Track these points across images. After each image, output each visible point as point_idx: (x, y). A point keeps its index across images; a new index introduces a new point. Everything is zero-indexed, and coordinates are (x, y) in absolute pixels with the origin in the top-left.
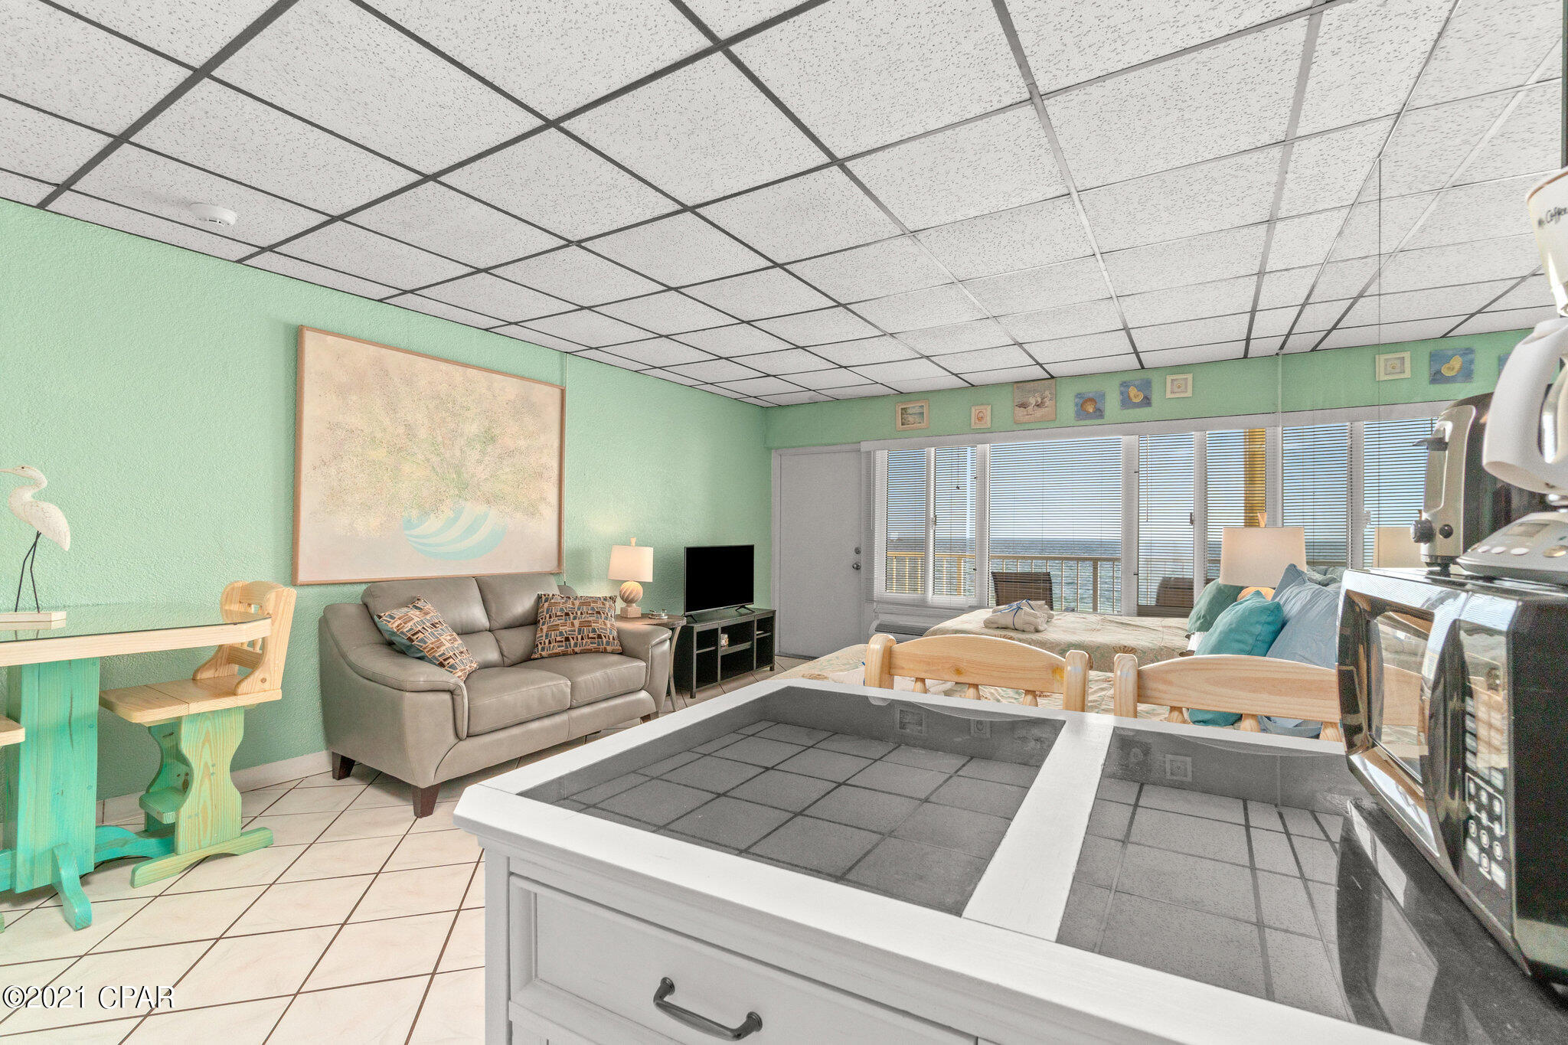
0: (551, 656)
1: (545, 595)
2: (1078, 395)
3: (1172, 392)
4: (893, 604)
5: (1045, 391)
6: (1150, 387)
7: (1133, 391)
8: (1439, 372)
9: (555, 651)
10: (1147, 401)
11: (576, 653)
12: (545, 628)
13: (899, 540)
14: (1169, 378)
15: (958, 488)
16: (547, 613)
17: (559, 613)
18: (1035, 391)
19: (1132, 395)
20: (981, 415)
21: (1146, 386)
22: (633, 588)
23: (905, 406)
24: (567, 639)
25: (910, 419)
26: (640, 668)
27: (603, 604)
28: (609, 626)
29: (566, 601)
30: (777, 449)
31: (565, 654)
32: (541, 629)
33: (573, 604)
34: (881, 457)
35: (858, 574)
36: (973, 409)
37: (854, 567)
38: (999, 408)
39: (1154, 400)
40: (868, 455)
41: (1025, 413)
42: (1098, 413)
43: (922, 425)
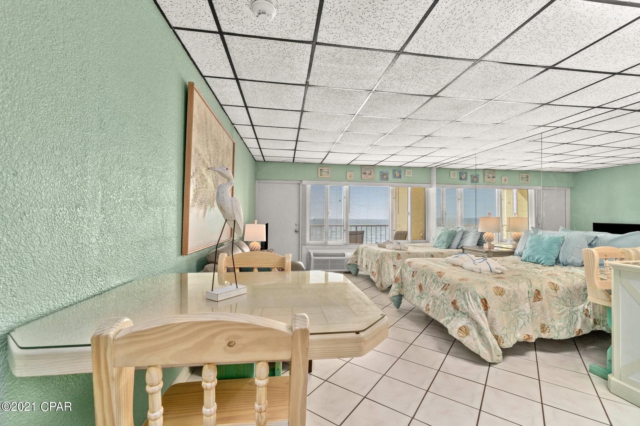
2: (381, 172)
3: (407, 175)
4: (313, 245)
5: (372, 170)
7: (397, 173)
8: (461, 177)
10: (400, 177)
13: (314, 220)
14: (406, 170)
18: (369, 169)
20: (350, 175)
21: (400, 172)
22: (256, 245)
23: (322, 169)
25: (324, 173)
30: (259, 180)
34: (309, 187)
35: (297, 234)
36: (348, 173)
37: (296, 231)
38: (357, 174)
39: (402, 176)
40: (305, 186)
41: (365, 176)
42: (387, 179)
43: (329, 176)
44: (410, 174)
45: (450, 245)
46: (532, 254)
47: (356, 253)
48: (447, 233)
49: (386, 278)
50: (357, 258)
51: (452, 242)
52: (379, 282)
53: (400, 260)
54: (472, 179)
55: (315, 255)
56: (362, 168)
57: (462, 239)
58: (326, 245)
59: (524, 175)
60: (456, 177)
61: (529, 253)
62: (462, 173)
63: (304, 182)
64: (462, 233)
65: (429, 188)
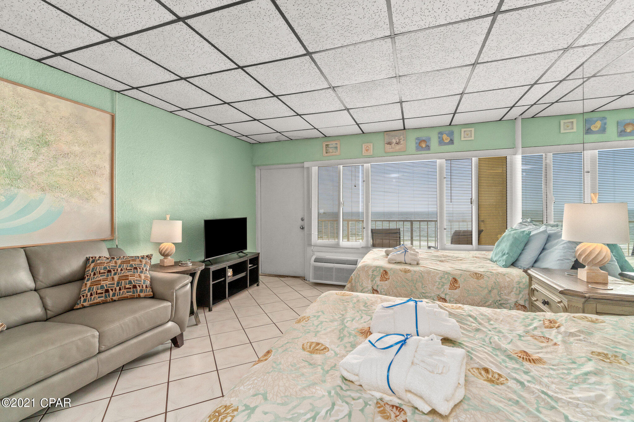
0: (91, 305)
1: (92, 258)
2: (417, 139)
3: (464, 137)
4: (322, 247)
5: (400, 136)
6: (453, 134)
7: (445, 137)
8: (589, 129)
9: (95, 301)
10: (452, 142)
11: (115, 301)
12: (89, 283)
13: (324, 213)
14: (463, 130)
15: (355, 186)
16: (92, 271)
17: (102, 271)
18: (396, 136)
19: (444, 139)
20: (367, 148)
21: (451, 134)
22: (168, 246)
23: (327, 144)
24: (107, 291)
25: (331, 150)
26: (165, 307)
27: (141, 261)
28: (143, 277)
29: (111, 261)
30: (258, 166)
31: (104, 303)
32: (86, 284)
33: (116, 263)
34: (315, 170)
35: (303, 231)
36: (363, 145)
37: (302, 228)
38: (377, 145)
39: (455, 141)
40: (309, 169)
41: (391, 147)
42: (427, 148)
43: (337, 153)
44: (471, 135)
45: (517, 260)
48: (511, 237)
51: (521, 254)
54: (621, 128)
55: (317, 260)
56: (386, 135)
57: (544, 249)
58: (337, 246)
60: (575, 130)
62: (593, 120)
63: (306, 164)
64: (544, 237)
65: (514, 156)
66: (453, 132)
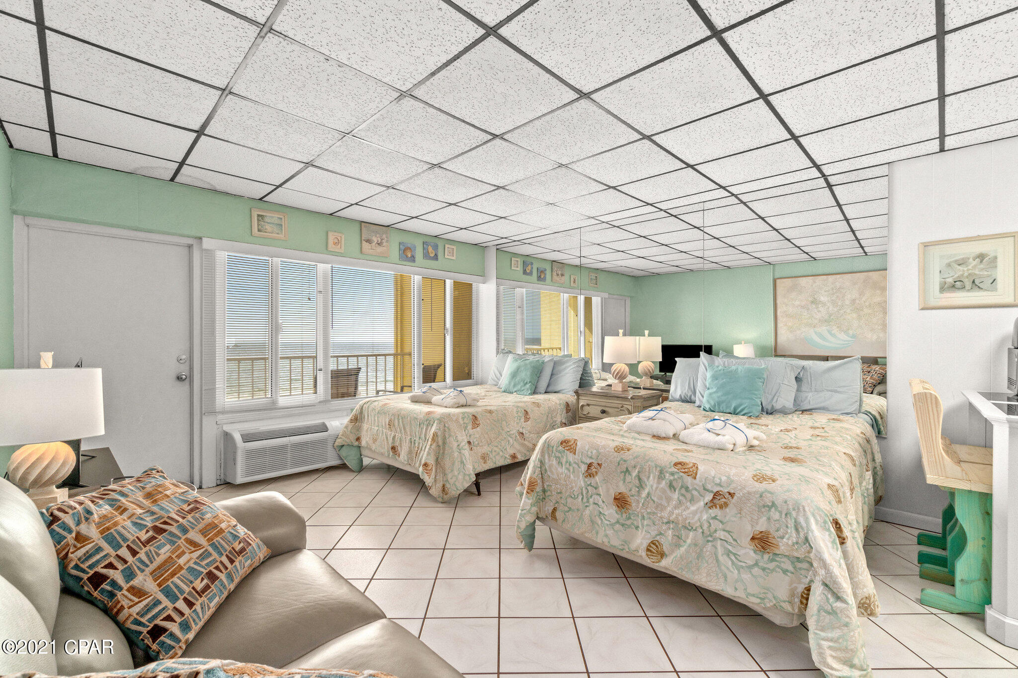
2: (402, 244)
3: (447, 255)
5: (383, 234)
6: (438, 249)
7: (430, 249)
8: (525, 270)
10: (436, 258)
14: (447, 246)
18: (377, 233)
19: (430, 251)
20: (335, 240)
21: (436, 247)
23: (262, 214)
25: (268, 227)
34: (222, 256)
35: (184, 387)
36: (330, 234)
37: (179, 378)
38: (350, 238)
39: (439, 257)
40: (209, 255)
41: (370, 247)
42: (413, 258)
43: (282, 236)
44: (453, 253)
45: (536, 387)
46: (723, 398)
47: (357, 420)
49: (456, 473)
50: (359, 429)
52: (439, 485)
53: (478, 429)
54: (539, 275)
55: (248, 438)
56: (363, 227)
57: (552, 375)
58: (272, 406)
59: (593, 276)
60: (518, 269)
61: (718, 397)
62: (527, 261)
63: (207, 243)
64: (551, 365)
65: (481, 284)
66: (437, 246)
